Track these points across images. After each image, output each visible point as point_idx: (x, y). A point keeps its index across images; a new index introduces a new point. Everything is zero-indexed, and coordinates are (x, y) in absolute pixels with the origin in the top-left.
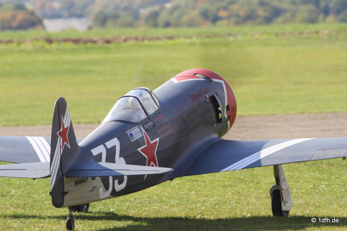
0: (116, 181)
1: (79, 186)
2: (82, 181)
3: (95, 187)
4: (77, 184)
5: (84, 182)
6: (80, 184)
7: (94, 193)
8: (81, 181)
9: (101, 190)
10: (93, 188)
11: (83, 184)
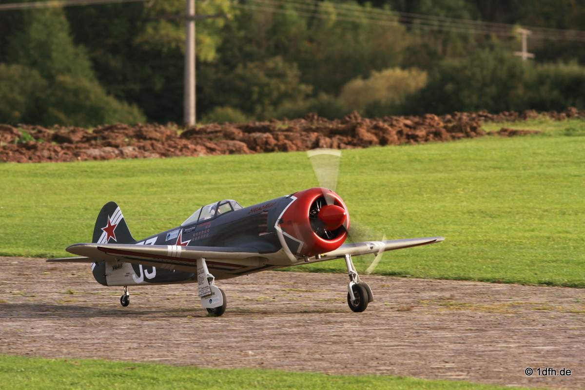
0: (146, 271)
1: (116, 271)
3: (129, 273)
5: (120, 268)
6: (117, 269)
7: (129, 278)
8: (117, 267)
9: (134, 276)
10: (127, 274)
11: (119, 270)
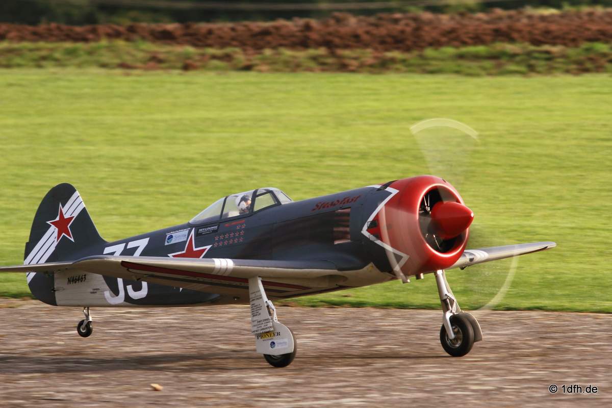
0: (129, 287)
1: (73, 285)
2: (78, 280)
3: (97, 289)
4: (72, 283)
5: (81, 281)
6: (75, 282)
7: (97, 295)
8: (76, 279)
9: (108, 294)
10: (94, 290)
11: (78, 284)
